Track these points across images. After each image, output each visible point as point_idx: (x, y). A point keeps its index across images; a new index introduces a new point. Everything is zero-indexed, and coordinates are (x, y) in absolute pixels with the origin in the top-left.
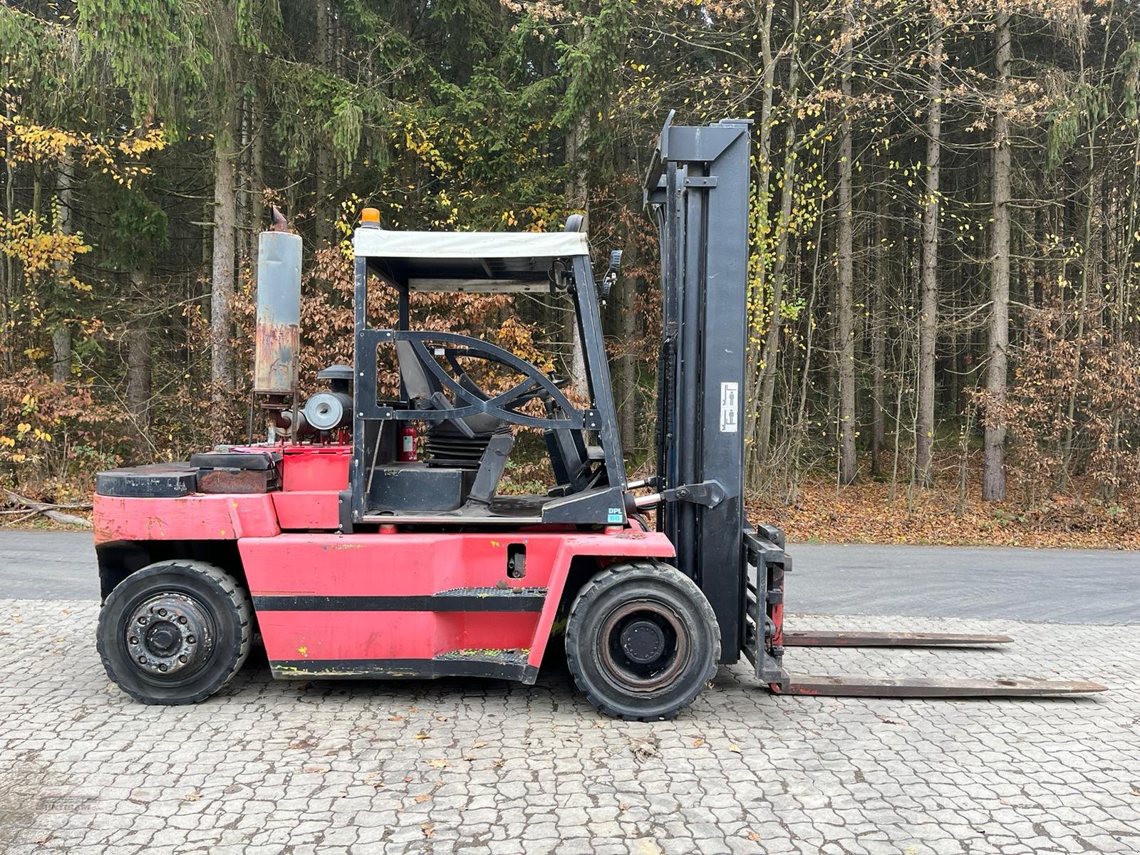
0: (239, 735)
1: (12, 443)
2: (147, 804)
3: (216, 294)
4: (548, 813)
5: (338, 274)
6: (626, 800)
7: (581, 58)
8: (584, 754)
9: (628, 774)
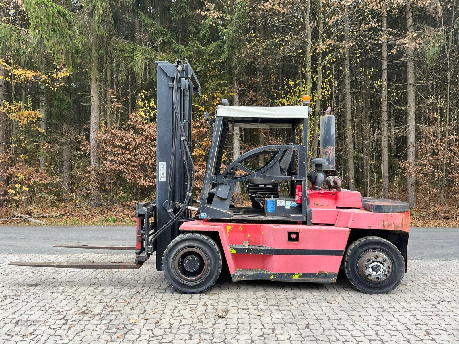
0: (59, 309)
1: (14, 192)
2: (12, 336)
3: (92, 132)
4: (170, 342)
5: (138, 122)
6: (204, 336)
7: (228, 32)
8: (195, 316)
9: (210, 325)
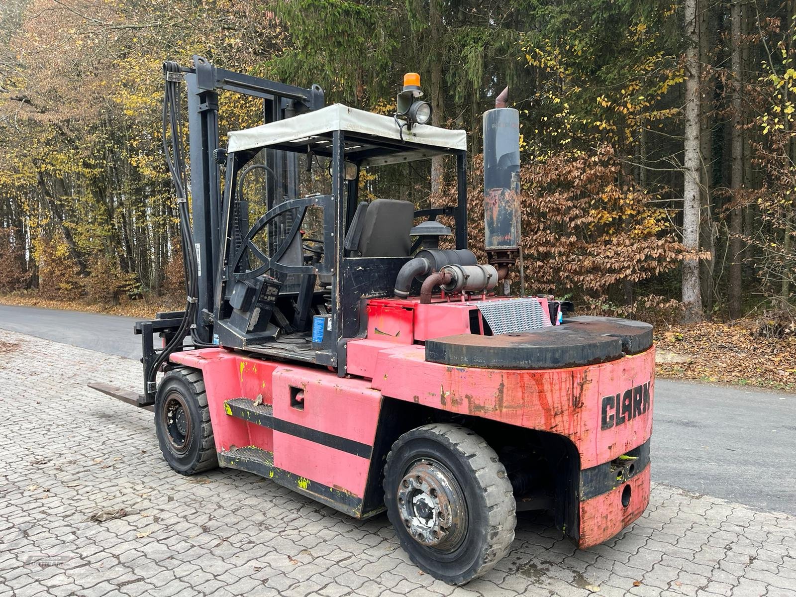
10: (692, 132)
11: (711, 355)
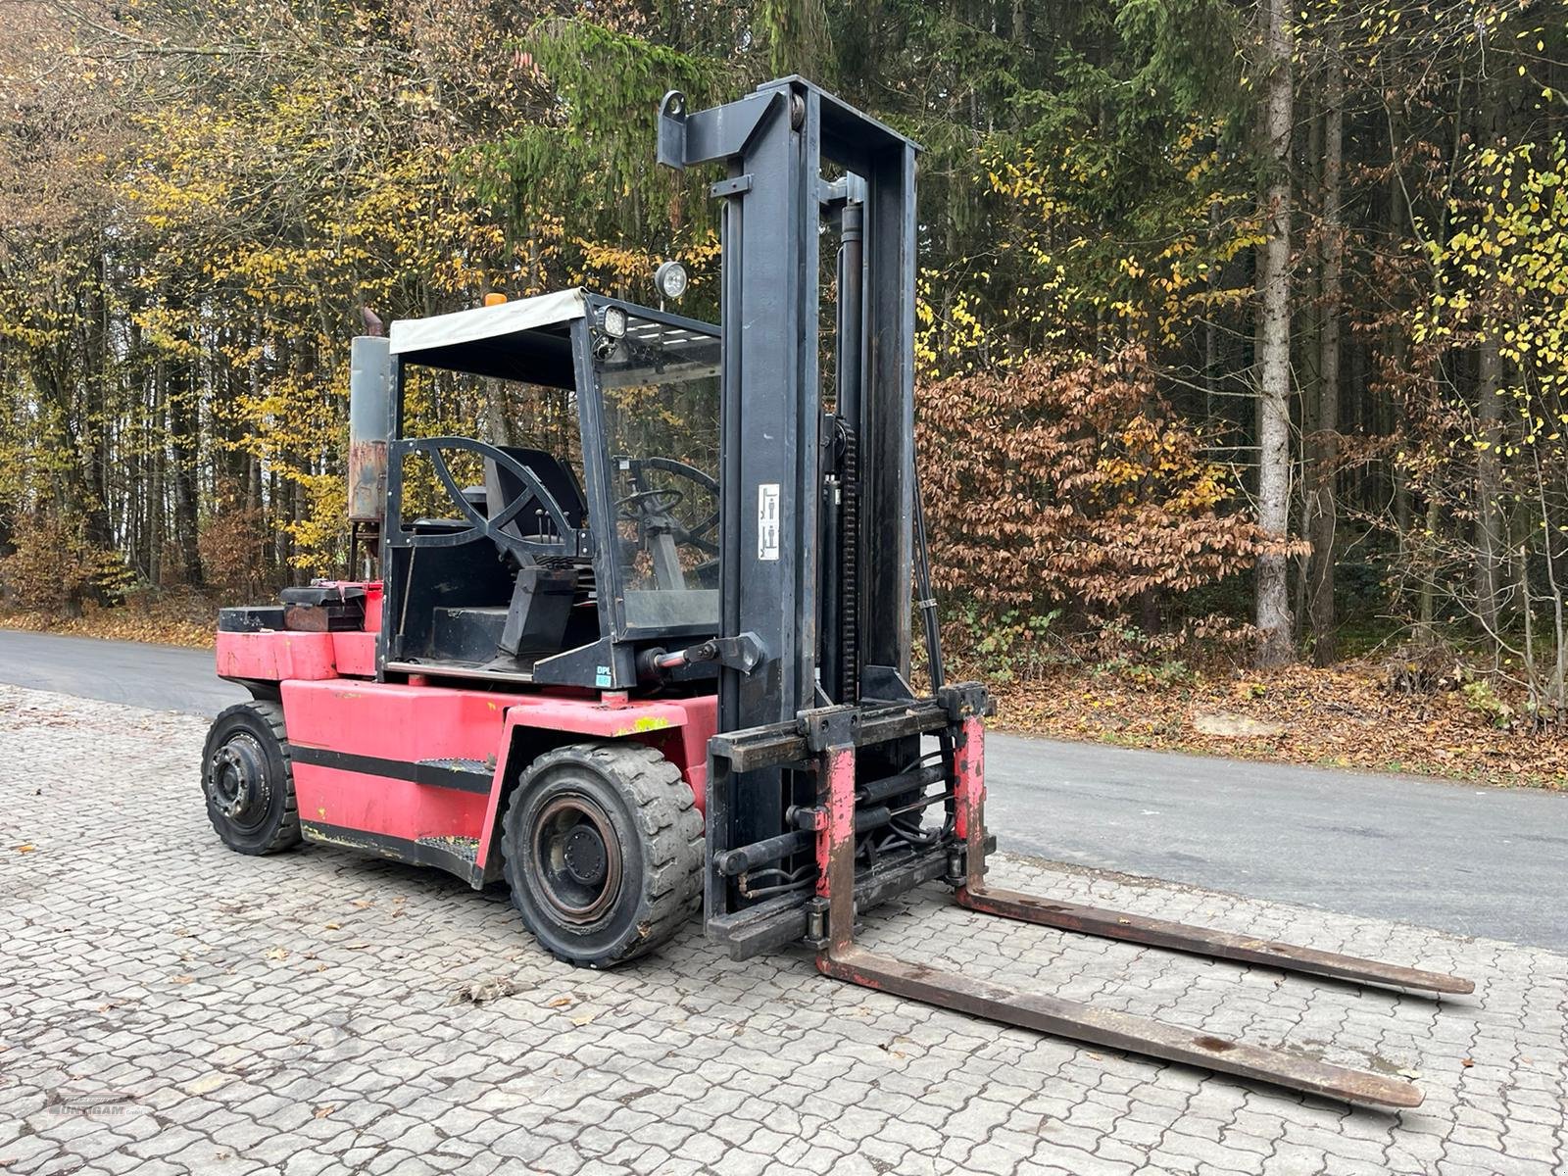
10: (1277, 330)
11: (1317, 723)
